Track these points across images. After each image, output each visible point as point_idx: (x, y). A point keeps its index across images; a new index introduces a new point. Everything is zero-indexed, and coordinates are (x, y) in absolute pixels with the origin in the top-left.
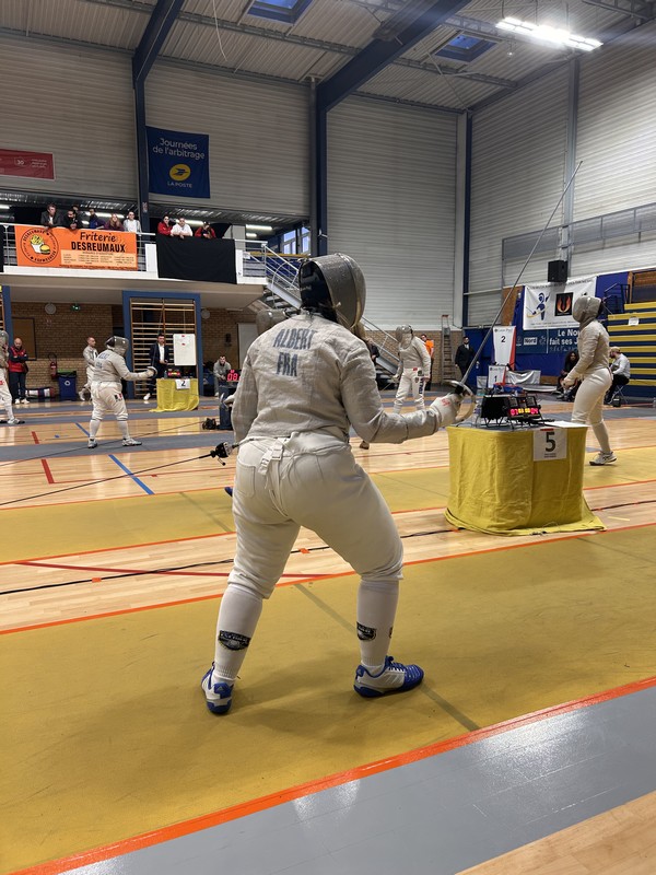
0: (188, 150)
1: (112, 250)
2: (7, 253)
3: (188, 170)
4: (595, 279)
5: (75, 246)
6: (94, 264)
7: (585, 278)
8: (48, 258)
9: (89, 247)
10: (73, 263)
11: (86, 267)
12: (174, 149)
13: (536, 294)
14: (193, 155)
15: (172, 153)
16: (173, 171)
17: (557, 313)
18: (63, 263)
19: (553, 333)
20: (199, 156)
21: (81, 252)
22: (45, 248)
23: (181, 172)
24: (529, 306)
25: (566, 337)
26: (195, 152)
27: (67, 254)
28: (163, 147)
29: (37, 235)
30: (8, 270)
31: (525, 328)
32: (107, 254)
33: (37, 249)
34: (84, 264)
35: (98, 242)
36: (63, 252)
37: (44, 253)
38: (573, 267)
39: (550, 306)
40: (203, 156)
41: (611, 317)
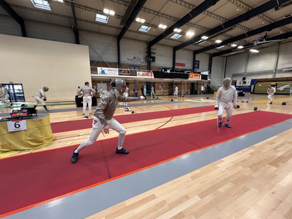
4: (251, 80)
6: (196, 78)
7: (249, 79)
8: (192, 77)
13: (239, 81)
15: (196, 63)
17: (243, 84)
19: (242, 86)
20: (198, 63)
24: (237, 83)
25: (245, 87)
27: (194, 77)
30: (189, 79)
31: (237, 85)
38: (246, 78)
39: (242, 83)
41: (256, 84)
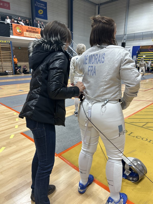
0: (42, 6)
1: (36, 33)
2: (11, 32)
3: (42, 11)
4: (132, 47)
5: (27, 31)
6: (32, 36)
7: (130, 46)
8: (21, 34)
9: (30, 31)
10: (27, 36)
11: (30, 37)
12: (39, 5)
14: (44, 7)
15: (39, 6)
16: (39, 11)
18: (24, 35)
20: (45, 8)
21: (28, 33)
22: (20, 31)
23: (41, 12)
26: (44, 6)
28: (37, 4)
29: (18, 27)
30: (11, 37)
32: (34, 34)
33: (18, 31)
34: (29, 36)
35: (32, 30)
36: (25, 32)
37: (20, 32)
38: (126, 44)
40: (46, 8)
41: (139, 55)
